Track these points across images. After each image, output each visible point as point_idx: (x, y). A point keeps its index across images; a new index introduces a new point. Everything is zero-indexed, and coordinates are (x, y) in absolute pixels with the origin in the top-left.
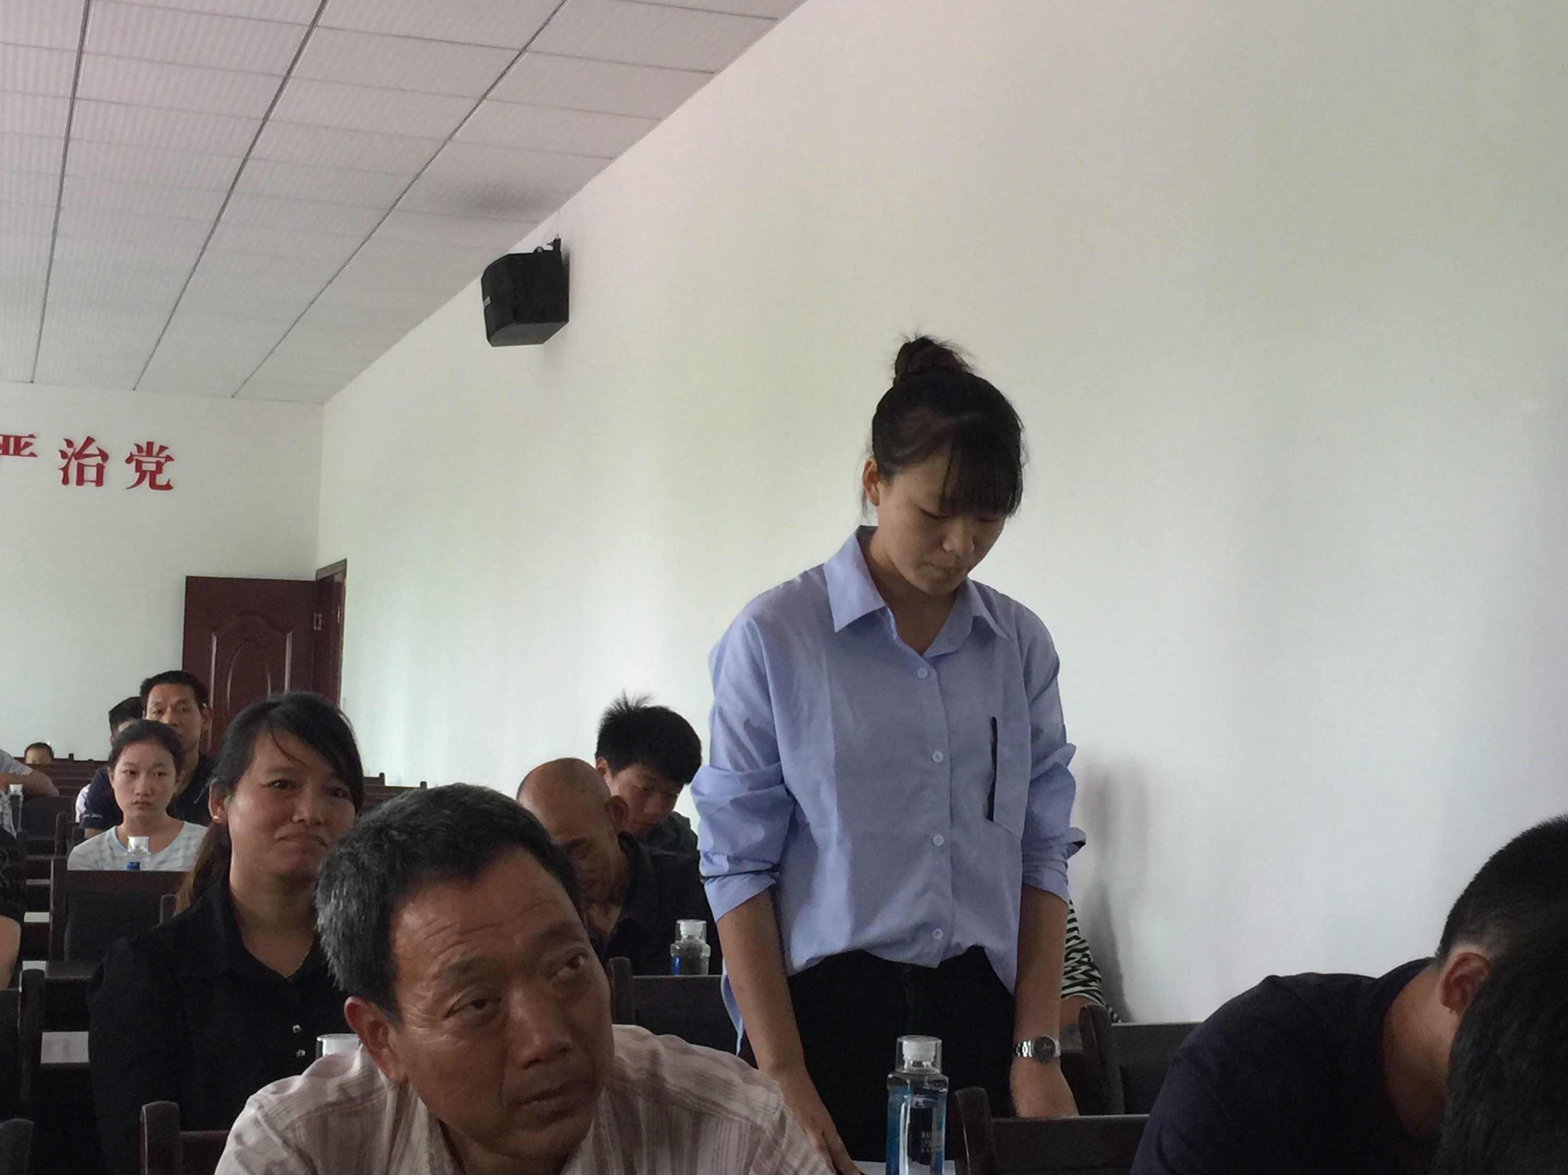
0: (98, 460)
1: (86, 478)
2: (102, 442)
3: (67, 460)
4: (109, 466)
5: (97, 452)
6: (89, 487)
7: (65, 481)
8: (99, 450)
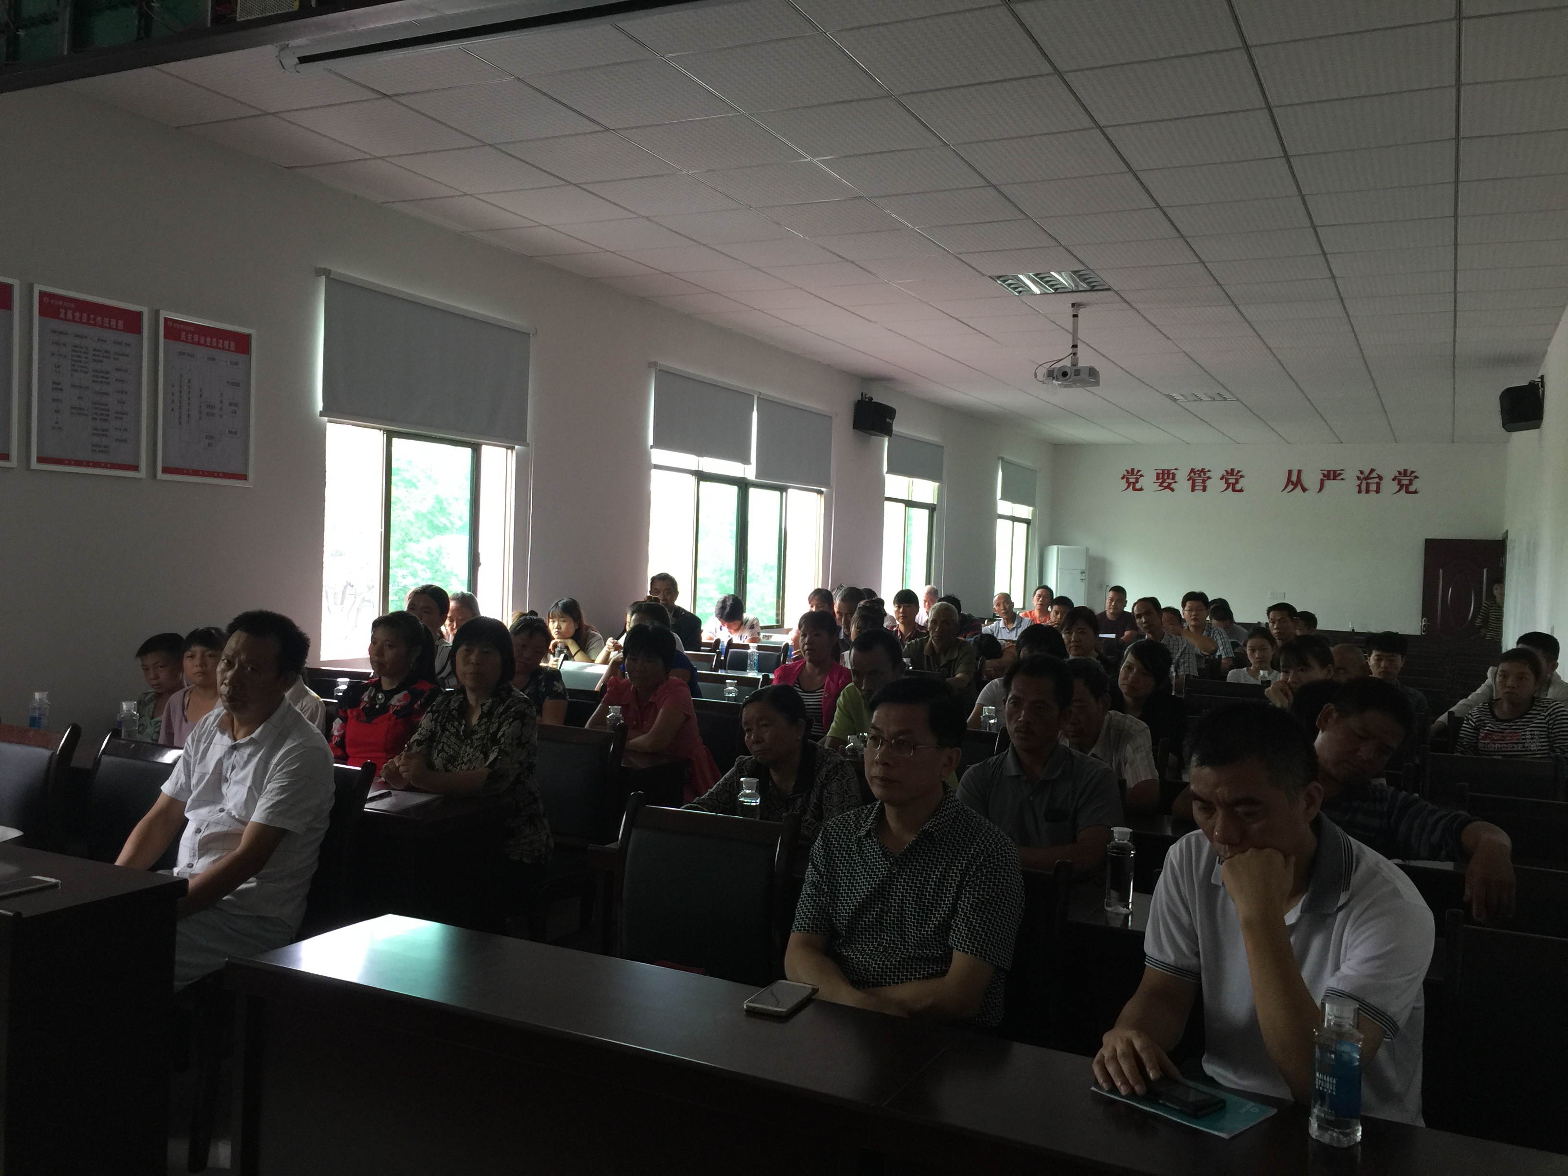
0: (1377, 480)
1: (1371, 489)
2: (1379, 471)
3: (1360, 481)
4: (1383, 483)
5: (1377, 476)
6: (1372, 494)
7: (1360, 492)
8: (1378, 475)
